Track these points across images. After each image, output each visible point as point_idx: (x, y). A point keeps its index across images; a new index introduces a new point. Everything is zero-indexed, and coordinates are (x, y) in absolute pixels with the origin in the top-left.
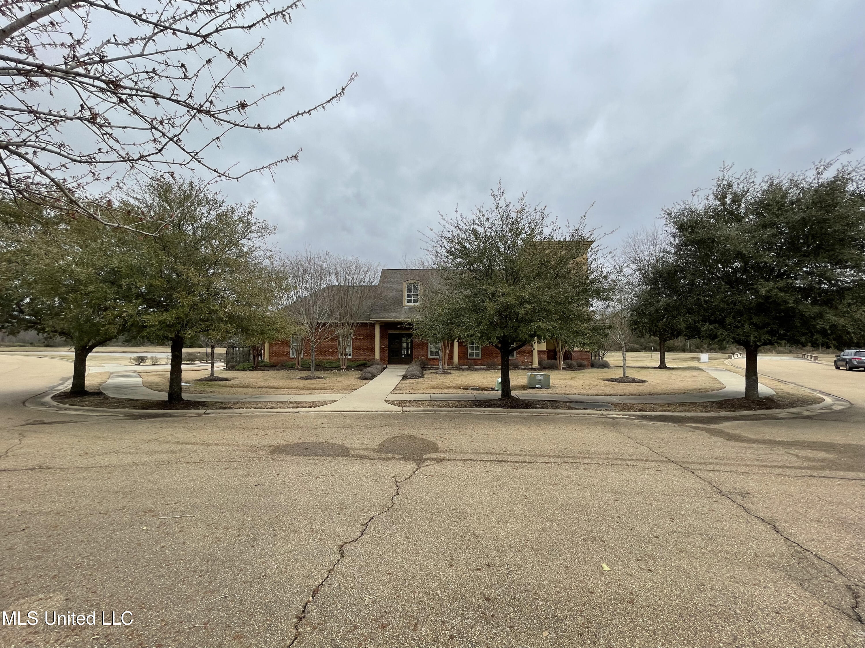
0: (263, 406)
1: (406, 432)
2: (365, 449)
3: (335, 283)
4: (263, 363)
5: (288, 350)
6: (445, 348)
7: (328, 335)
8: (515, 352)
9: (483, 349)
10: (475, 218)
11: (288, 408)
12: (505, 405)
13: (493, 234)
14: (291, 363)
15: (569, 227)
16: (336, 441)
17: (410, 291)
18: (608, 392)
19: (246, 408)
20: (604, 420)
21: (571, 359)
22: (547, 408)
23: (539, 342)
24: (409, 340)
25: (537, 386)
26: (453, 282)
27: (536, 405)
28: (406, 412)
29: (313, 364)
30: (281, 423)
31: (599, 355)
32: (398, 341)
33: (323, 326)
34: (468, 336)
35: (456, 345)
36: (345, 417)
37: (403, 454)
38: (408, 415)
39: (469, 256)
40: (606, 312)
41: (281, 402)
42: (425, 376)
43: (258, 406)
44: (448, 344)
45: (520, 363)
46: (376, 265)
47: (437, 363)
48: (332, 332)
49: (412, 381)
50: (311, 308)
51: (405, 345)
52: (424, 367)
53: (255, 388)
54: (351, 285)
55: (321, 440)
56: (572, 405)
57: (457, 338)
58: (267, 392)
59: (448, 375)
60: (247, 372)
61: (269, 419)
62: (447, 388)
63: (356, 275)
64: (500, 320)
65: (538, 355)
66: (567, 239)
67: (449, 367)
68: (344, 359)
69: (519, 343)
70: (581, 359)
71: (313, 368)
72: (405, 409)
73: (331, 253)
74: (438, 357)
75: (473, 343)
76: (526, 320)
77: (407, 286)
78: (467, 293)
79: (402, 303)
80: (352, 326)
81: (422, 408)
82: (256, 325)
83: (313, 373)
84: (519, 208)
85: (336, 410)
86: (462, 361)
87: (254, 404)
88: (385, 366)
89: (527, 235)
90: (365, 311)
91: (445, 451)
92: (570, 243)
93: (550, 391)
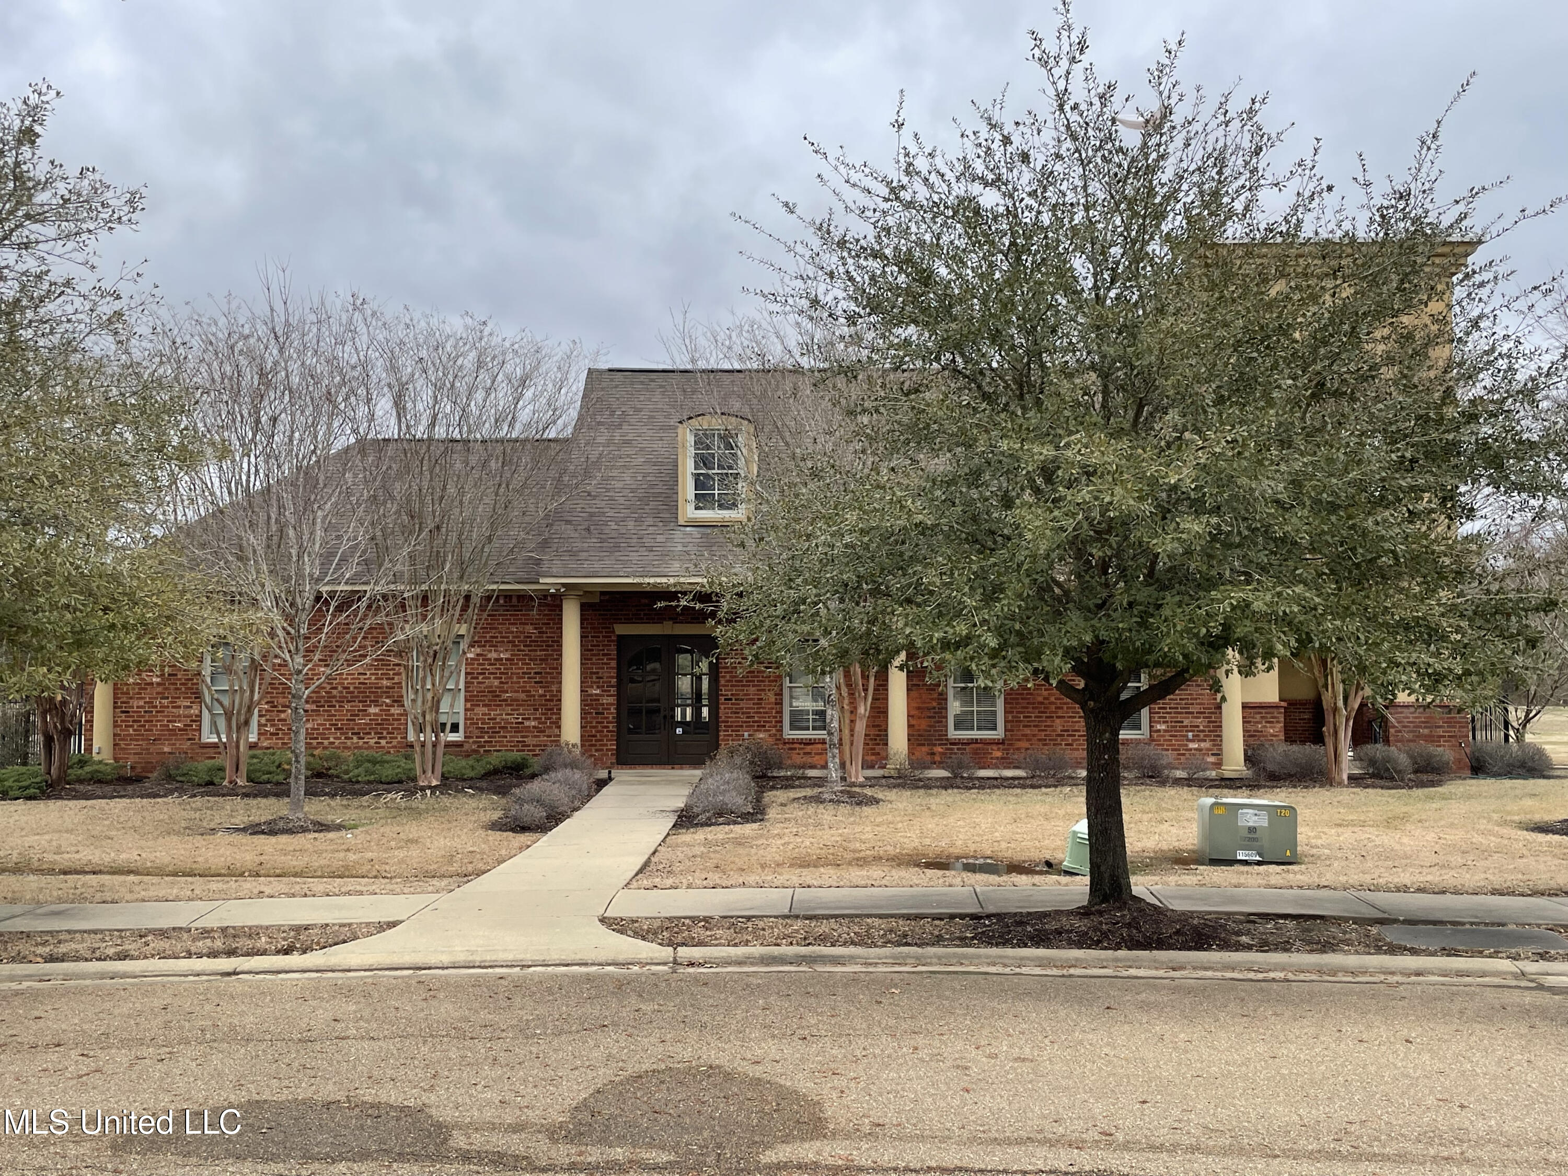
0: (81, 948)
1: (687, 1054)
2: (517, 1128)
3: (389, 428)
4: (88, 769)
5: (194, 711)
6: (851, 694)
7: (361, 647)
8: (1145, 712)
9: (1011, 698)
10: (971, 153)
11: (189, 955)
12: (1105, 935)
13: (1046, 219)
14: (203, 765)
15: (1367, 184)
16: (391, 1095)
17: (703, 461)
18: (1543, 879)
19: (13, 960)
20: (1528, 998)
21: (1387, 741)
22: (1285, 947)
23: (1247, 671)
24: (704, 666)
25: (1241, 856)
26: (883, 422)
27: (1239, 933)
28: (691, 964)
29: (300, 770)
30: (160, 1020)
31: (1507, 724)
32: (657, 665)
33: (339, 609)
34: (946, 645)
35: (898, 682)
36: (430, 991)
37: (675, 1148)
38: (696, 979)
39: (946, 308)
40: (1535, 540)
41: (162, 933)
42: (772, 813)
43: (63, 949)
44: (865, 677)
45: (1169, 757)
46: (559, 354)
47: (816, 759)
48: (379, 634)
49: (718, 833)
50: (291, 532)
51: (684, 684)
52: (763, 776)
53: (51, 872)
54: (456, 435)
55: (330, 1091)
56: (1391, 935)
57: (903, 655)
58: (101, 888)
59: (867, 810)
60: (20, 805)
61: (108, 1005)
62: (862, 862)
63: (479, 395)
64: (1079, 576)
65: (1245, 721)
66: (1361, 235)
67: (870, 773)
68: (429, 747)
69: (1159, 671)
70: (1430, 739)
71: (298, 786)
72: (683, 952)
73: (374, 305)
74: (822, 734)
75: (968, 676)
76: (1187, 578)
77: (691, 439)
78: (941, 464)
79: (673, 508)
80: (465, 609)
81: (756, 950)
82: (54, 606)
83: (297, 806)
84: (1153, 106)
85: (396, 960)
86: (925, 749)
87: (45, 943)
88: (603, 774)
89: (1189, 219)
90: (520, 545)
91: (853, 1134)
92: (1375, 249)
93: (1296, 875)
